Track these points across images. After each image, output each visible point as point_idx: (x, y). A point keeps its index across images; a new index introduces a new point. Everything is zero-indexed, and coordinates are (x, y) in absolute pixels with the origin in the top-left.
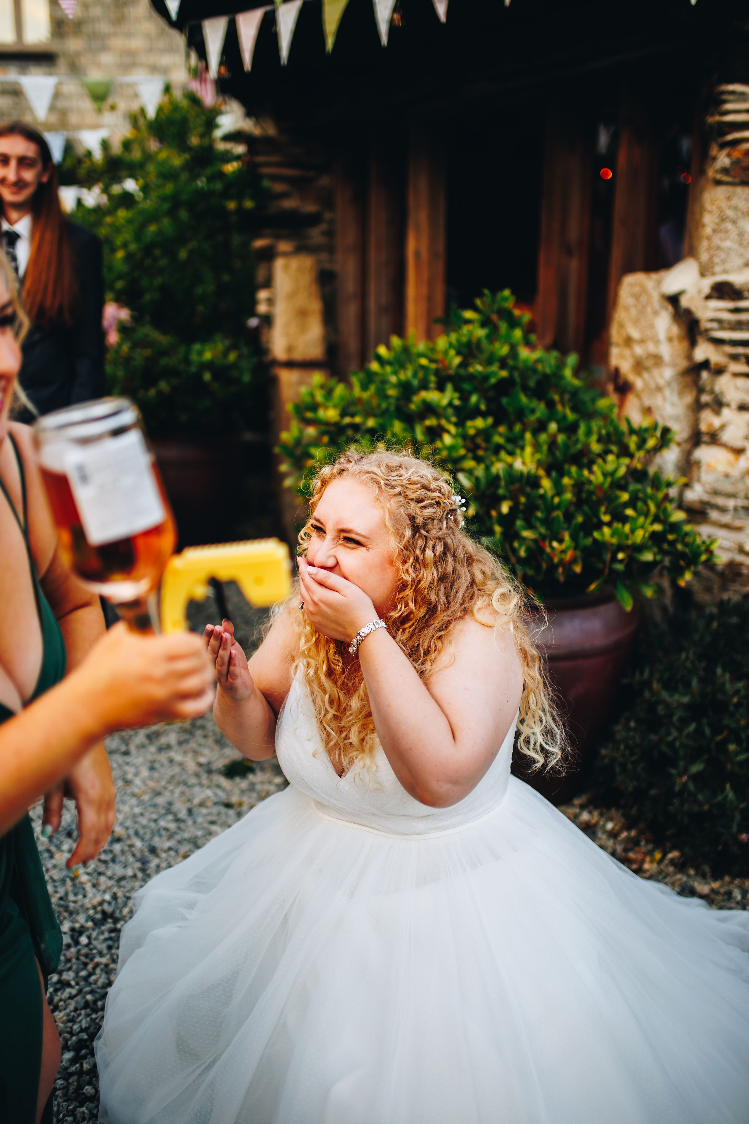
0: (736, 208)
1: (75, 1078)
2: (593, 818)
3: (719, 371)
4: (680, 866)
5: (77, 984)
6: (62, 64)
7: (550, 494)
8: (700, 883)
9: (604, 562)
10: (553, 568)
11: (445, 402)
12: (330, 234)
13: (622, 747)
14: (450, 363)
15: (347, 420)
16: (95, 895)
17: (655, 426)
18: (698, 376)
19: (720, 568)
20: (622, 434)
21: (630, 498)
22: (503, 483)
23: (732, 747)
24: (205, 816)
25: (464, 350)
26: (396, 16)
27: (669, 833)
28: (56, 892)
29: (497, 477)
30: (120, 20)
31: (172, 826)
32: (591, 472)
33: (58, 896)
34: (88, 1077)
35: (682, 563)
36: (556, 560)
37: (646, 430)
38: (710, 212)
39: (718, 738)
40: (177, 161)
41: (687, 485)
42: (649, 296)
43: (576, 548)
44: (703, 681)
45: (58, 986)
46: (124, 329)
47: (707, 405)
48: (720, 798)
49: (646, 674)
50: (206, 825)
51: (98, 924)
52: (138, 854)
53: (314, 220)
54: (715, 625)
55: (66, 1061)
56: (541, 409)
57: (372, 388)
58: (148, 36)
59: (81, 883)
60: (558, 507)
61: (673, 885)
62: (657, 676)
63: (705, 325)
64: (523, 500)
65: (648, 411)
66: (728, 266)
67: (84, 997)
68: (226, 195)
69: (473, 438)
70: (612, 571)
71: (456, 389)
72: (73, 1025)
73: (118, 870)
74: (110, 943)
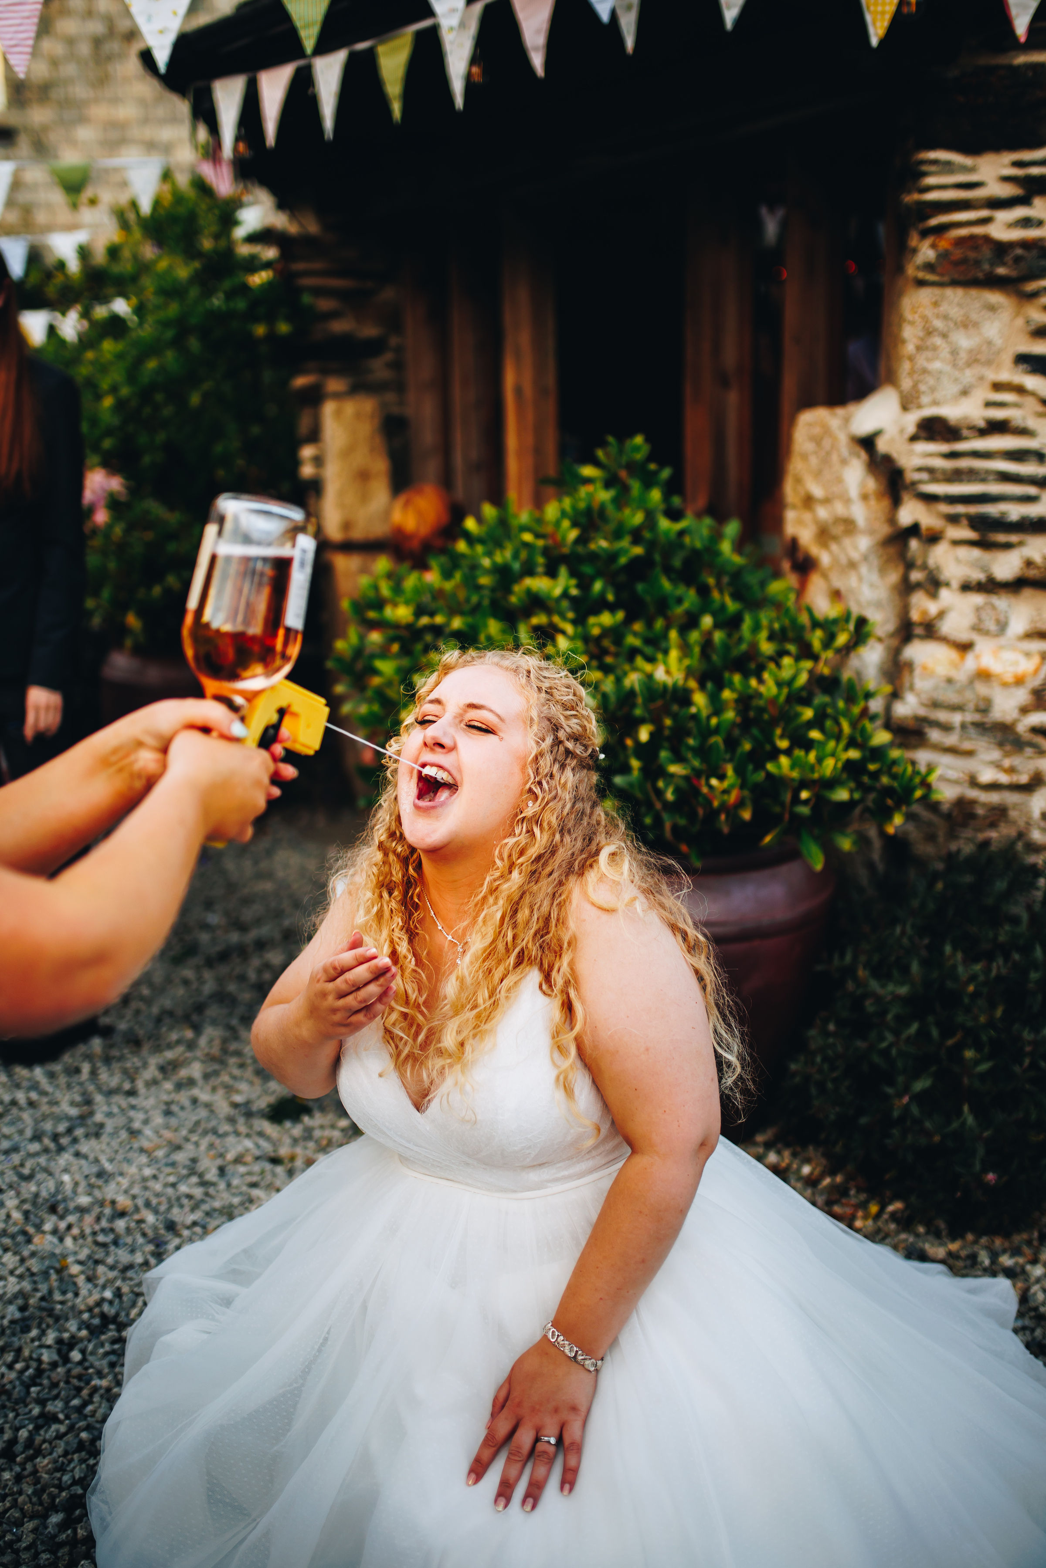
0: (946, 317)
1: (66, 1549)
2: (783, 1159)
3: (934, 538)
4: (905, 1222)
5: (67, 1417)
6: (24, 145)
7: (705, 713)
8: (933, 1245)
9: (782, 804)
10: (713, 814)
11: (557, 592)
12: (398, 366)
13: (819, 1059)
14: (564, 538)
15: (425, 620)
16: (90, 1293)
17: (847, 616)
18: (905, 546)
19: (945, 808)
20: (802, 628)
21: (815, 715)
22: (640, 700)
23: (969, 1054)
24: (242, 1176)
25: (583, 520)
26: (475, 70)
27: (887, 1177)
28: (36, 1290)
29: (632, 693)
30: (102, 81)
31: (198, 1192)
32: (761, 681)
33: (39, 1295)
34: (84, 1548)
35: (889, 802)
36: (716, 804)
37: (835, 622)
38: (912, 323)
39: (950, 1042)
40: (183, 272)
41: (896, 695)
42: (835, 439)
43: (742, 786)
44: (925, 963)
45: (40, 1421)
46: (114, 504)
47: (918, 586)
48: (955, 1125)
49: (848, 958)
50: (244, 1188)
51: (95, 1332)
52: (150, 1233)
53: (375, 347)
54: (940, 886)
55: (53, 1526)
56: (691, 597)
57: (458, 576)
58: (142, 102)
59: (72, 1276)
60: (716, 730)
61: (895, 1248)
62: (863, 958)
63: (911, 476)
64: (668, 722)
65: (836, 595)
66: (938, 395)
67: (78, 1435)
68: (252, 316)
69: (598, 639)
70: (795, 817)
71: (573, 573)
72: (62, 1475)
73: (123, 1256)
74: (113, 1358)
